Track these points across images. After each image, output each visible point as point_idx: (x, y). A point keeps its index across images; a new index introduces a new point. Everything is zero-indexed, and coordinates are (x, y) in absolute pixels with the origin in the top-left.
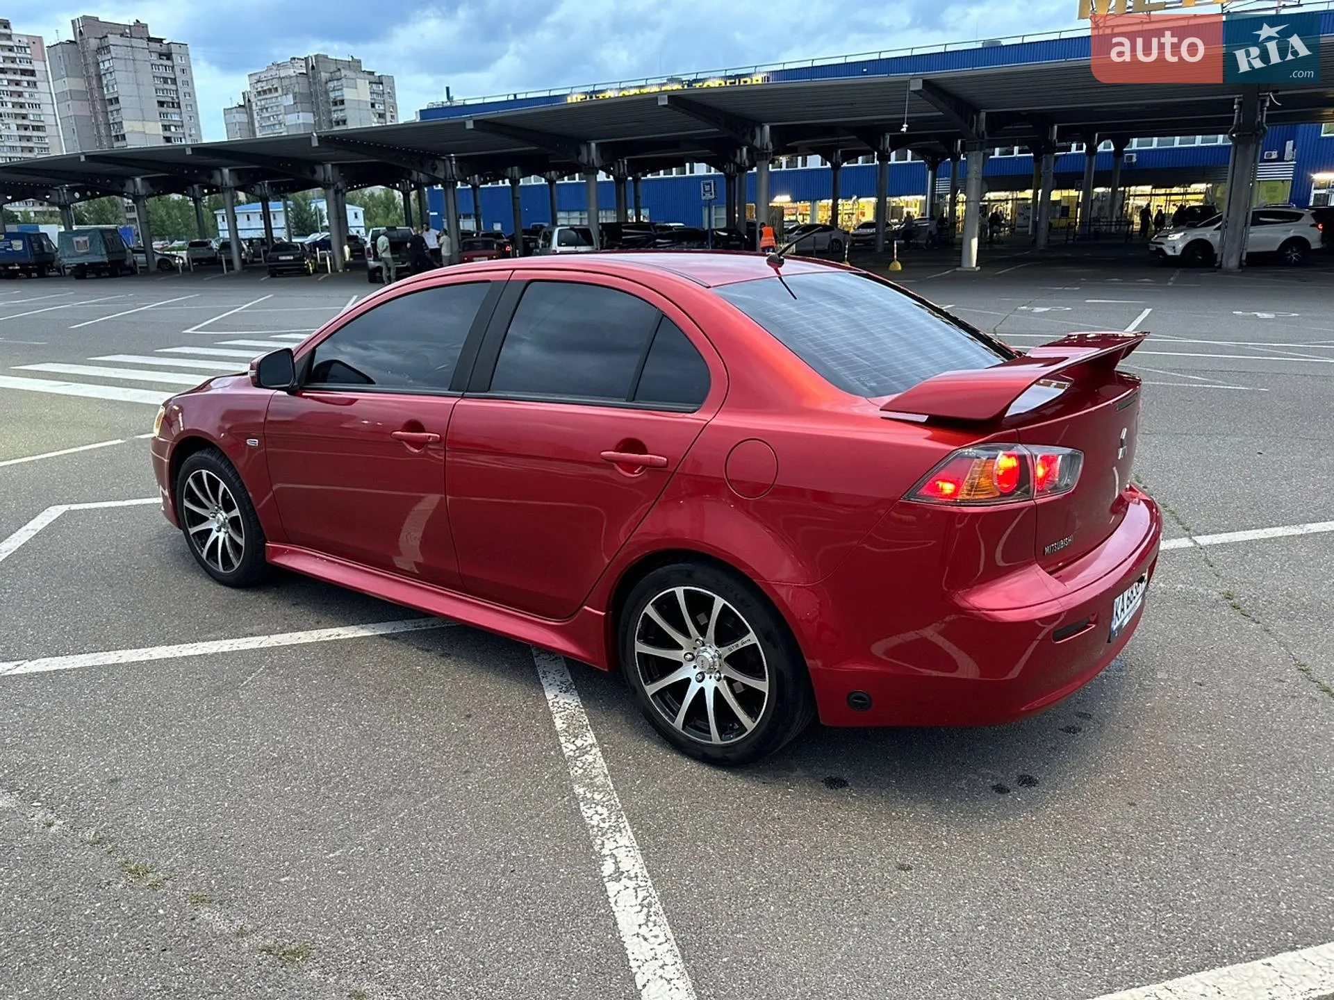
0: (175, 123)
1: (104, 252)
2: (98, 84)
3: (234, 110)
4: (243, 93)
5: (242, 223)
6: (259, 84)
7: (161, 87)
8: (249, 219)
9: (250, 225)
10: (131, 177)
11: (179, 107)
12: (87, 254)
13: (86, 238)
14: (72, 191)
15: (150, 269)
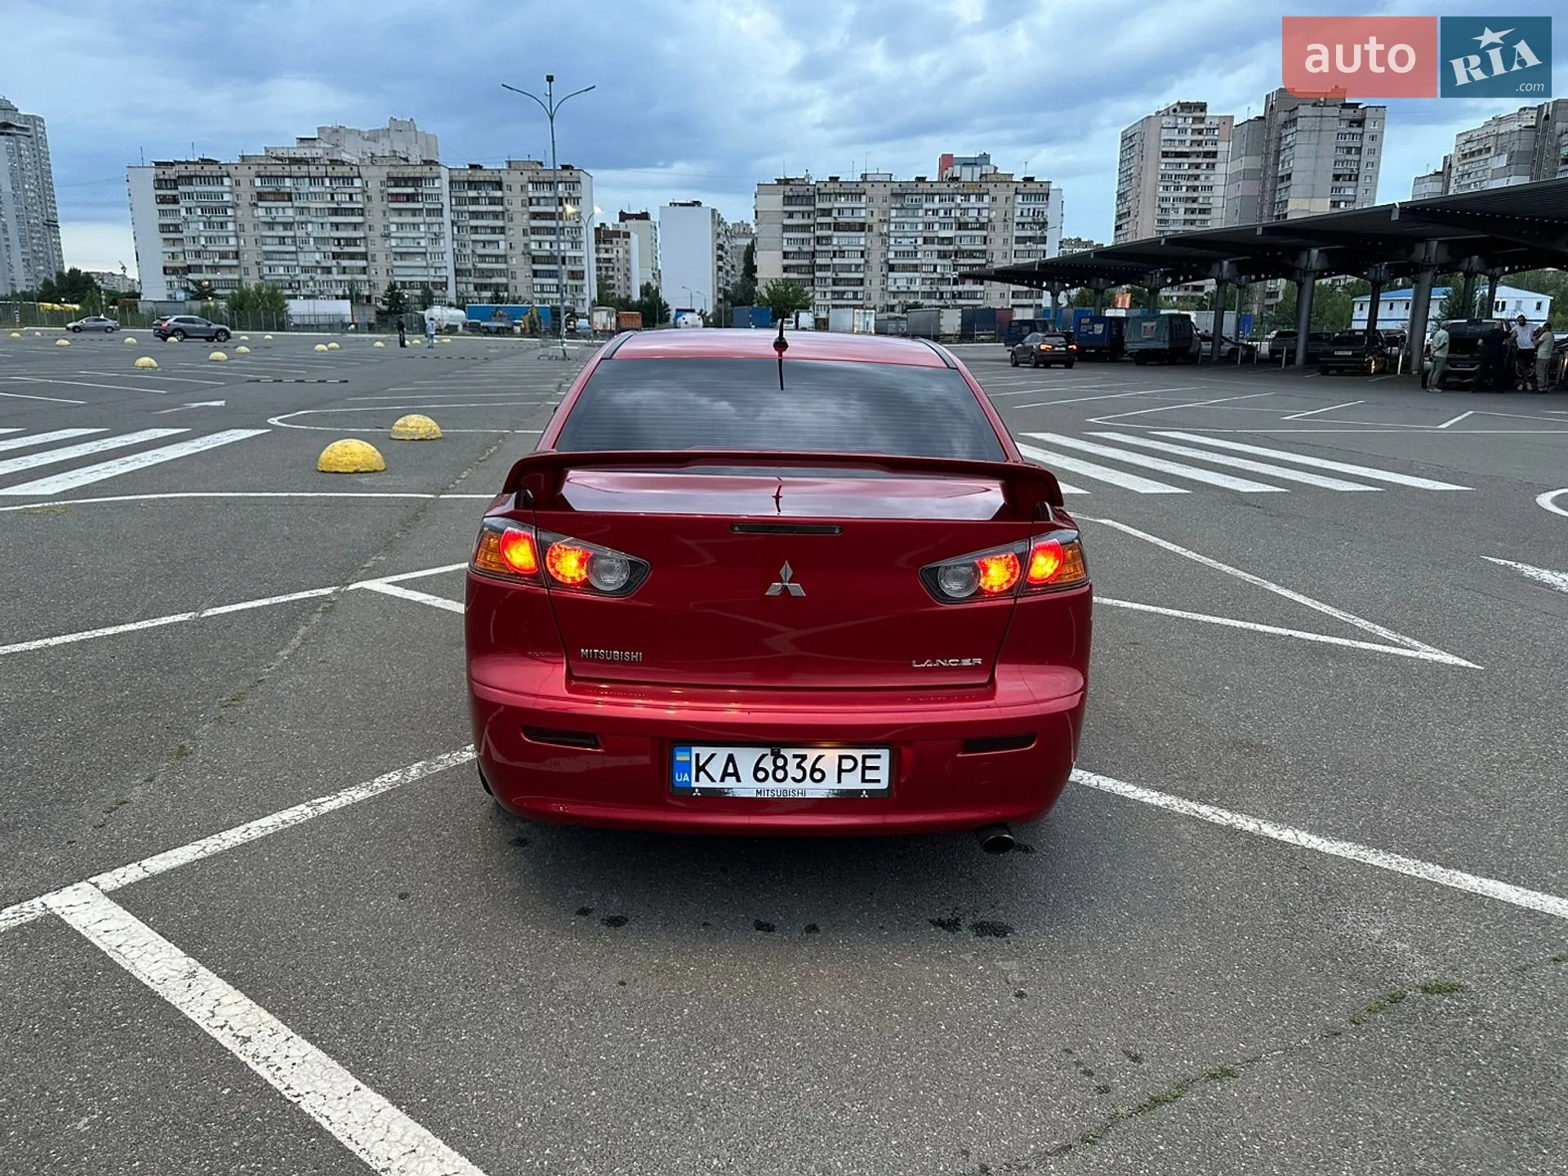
0: (1346, 199)
1: (1167, 339)
2: (1274, 160)
3: (1428, 179)
4: (1445, 158)
5: (1383, 311)
6: (1469, 145)
7: (1342, 158)
8: (1391, 308)
9: (1390, 315)
10: (1219, 260)
11: (1357, 180)
12: (1150, 339)
13: (1154, 324)
14: (1165, 275)
15: (1215, 359)
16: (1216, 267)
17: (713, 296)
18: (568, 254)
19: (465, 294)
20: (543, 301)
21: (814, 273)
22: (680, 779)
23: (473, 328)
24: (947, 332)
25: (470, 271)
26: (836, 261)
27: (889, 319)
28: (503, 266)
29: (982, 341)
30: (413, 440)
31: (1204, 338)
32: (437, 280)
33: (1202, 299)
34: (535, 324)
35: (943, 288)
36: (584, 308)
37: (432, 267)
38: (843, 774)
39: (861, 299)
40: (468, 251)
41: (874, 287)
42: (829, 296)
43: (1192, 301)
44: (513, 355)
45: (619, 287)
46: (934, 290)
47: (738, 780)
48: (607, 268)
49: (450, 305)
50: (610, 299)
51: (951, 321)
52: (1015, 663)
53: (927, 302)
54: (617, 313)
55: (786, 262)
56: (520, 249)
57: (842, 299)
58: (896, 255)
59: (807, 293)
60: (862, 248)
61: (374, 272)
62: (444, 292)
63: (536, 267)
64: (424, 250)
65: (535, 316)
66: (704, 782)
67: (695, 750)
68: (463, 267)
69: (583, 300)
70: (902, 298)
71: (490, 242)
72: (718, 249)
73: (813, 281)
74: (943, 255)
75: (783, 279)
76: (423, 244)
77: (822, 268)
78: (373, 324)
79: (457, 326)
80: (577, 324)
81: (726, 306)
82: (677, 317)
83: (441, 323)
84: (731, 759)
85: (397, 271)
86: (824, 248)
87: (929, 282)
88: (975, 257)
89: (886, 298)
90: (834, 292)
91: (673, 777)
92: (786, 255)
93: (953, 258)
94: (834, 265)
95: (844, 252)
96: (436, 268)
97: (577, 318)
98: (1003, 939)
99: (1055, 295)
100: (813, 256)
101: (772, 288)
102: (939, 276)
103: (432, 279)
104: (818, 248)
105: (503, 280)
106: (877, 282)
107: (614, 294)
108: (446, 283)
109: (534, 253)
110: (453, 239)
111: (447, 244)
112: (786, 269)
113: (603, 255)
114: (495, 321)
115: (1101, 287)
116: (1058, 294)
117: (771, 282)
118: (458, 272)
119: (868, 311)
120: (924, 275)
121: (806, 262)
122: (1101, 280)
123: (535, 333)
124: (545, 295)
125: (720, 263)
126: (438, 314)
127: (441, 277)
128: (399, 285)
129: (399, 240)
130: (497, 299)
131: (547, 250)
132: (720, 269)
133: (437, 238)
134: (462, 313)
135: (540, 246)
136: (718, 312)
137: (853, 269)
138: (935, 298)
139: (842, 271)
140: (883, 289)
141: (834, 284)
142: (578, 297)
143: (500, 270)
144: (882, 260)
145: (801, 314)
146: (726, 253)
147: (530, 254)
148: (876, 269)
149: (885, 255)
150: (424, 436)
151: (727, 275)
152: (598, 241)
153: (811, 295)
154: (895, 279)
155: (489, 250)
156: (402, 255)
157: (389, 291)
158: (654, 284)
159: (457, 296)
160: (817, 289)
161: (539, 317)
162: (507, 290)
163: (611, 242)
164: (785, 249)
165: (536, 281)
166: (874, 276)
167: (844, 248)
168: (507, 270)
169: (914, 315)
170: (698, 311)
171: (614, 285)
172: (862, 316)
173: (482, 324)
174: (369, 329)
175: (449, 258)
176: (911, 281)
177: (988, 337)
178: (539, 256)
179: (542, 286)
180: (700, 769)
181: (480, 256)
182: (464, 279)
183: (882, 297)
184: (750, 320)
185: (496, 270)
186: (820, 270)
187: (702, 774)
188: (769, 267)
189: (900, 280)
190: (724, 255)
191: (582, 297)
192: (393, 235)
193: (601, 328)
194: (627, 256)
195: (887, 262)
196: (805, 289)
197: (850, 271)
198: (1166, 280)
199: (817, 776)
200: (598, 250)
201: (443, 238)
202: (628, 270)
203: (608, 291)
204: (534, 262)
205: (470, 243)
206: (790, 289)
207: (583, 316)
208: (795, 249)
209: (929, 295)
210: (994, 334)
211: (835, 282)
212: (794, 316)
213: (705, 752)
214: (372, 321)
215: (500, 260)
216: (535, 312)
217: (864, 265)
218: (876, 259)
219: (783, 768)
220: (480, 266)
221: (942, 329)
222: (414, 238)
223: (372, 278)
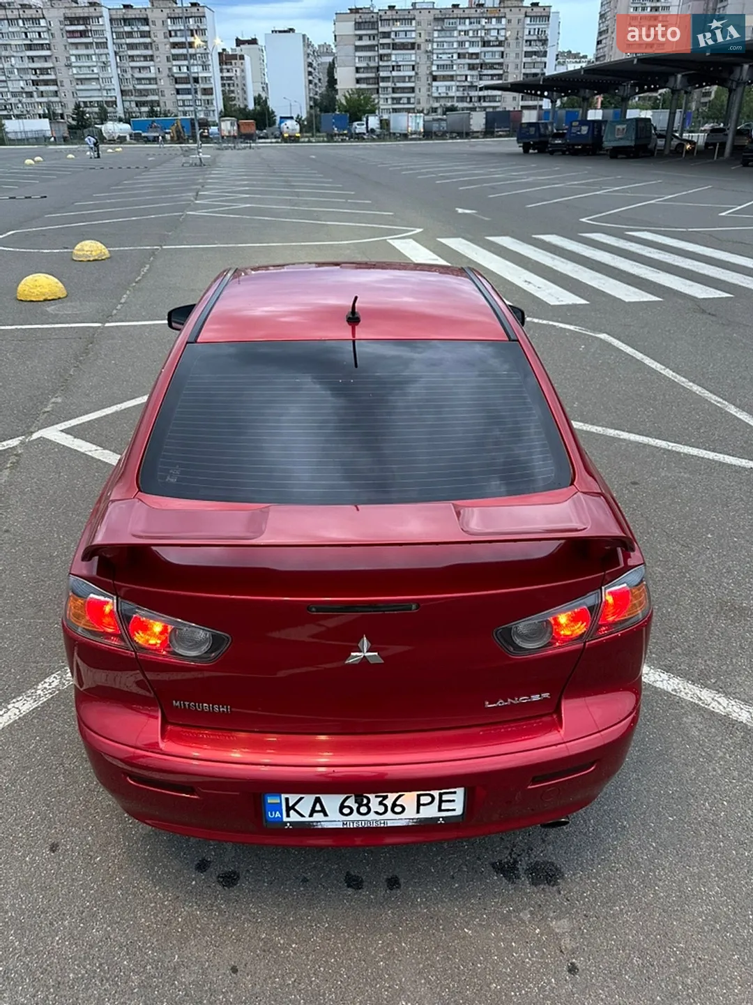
1: (633, 138)
10: (674, 74)
12: (622, 139)
13: (625, 126)
14: (634, 86)
15: (667, 152)
16: (672, 79)
17: (306, 104)
18: (200, 75)
19: (130, 110)
20: (185, 113)
21: (378, 84)
22: (272, 815)
23: (137, 138)
24: (475, 130)
25: (131, 91)
26: (394, 73)
27: (434, 120)
28: (154, 87)
29: (500, 136)
30: (89, 261)
31: (660, 136)
32: (109, 99)
33: (656, 99)
34: (181, 133)
35: (473, 93)
36: (215, 118)
37: (104, 89)
38: (421, 807)
39: (413, 104)
40: (128, 76)
41: (422, 94)
42: (390, 101)
43: (649, 100)
44: (164, 162)
45: (239, 98)
46: (466, 95)
47: (326, 815)
48: (229, 85)
49: (120, 120)
50: (233, 109)
51: (478, 121)
52: (578, 696)
53: (460, 105)
54: (237, 121)
55: (358, 75)
56: (165, 72)
57: (399, 103)
58: (438, 68)
59: (374, 99)
60: (413, 63)
61: (63, 95)
62: (115, 108)
63: (178, 86)
64: (97, 76)
65: (180, 127)
66: (294, 817)
67: (284, 796)
68: (126, 88)
69: (214, 111)
70: (442, 102)
71: (144, 68)
72: (308, 66)
73: (378, 89)
74: (471, 67)
75: (357, 89)
76: (96, 71)
77: (385, 79)
78: (66, 137)
79: (125, 137)
80: (210, 131)
81: (316, 111)
82: (281, 123)
83: (114, 135)
84: (318, 800)
85: (80, 94)
86: (385, 64)
87: (461, 89)
88: (495, 69)
89: (431, 102)
90: (393, 99)
91: (266, 814)
92: (358, 70)
93: (479, 69)
94: (393, 77)
95: (400, 66)
96: (106, 90)
97: (210, 126)
98: (555, 888)
99: (553, 102)
100: (378, 71)
101: (348, 97)
102: (469, 84)
103: (105, 99)
104: (381, 63)
105: (156, 98)
106: (424, 90)
107: (235, 105)
108: (116, 101)
109: (176, 75)
110: (117, 67)
111: (113, 71)
112: (358, 81)
113: (226, 74)
114: (151, 132)
115: (587, 96)
116: (556, 101)
117: (348, 92)
118: (123, 92)
119: (418, 115)
120: (458, 84)
121: (373, 75)
122: (587, 90)
123: (181, 140)
124: (187, 109)
125: (311, 78)
126: (112, 128)
127: (111, 97)
128: (82, 105)
129: (78, 69)
130: (152, 113)
131: (185, 73)
132: (310, 82)
133: (105, 66)
134: (128, 126)
135: (180, 70)
136: (309, 119)
137: (407, 80)
138: (466, 102)
139: (398, 82)
140: (429, 95)
141: (394, 92)
142: (209, 109)
143: (153, 89)
144: (428, 72)
145: (370, 118)
146: (315, 69)
147: (173, 76)
148: (424, 79)
149: (430, 67)
150: (96, 258)
151: (316, 87)
152: (221, 63)
153: (376, 101)
154: (437, 87)
155: (144, 74)
156: (81, 81)
157: (75, 109)
158: (264, 95)
159: (124, 112)
160: (381, 96)
161: (183, 127)
162: (159, 106)
163: (231, 64)
164: (358, 65)
165: (179, 97)
166: (422, 86)
167: (400, 63)
168: (158, 89)
169: (452, 116)
170: (295, 116)
171: (235, 98)
172: (414, 118)
173: (143, 135)
174: (64, 141)
175: (115, 81)
176: (449, 88)
177: (504, 133)
178: (179, 78)
179: (183, 101)
180: (289, 809)
181: (138, 79)
182: (128, 98)
183: (428, 101)
184: (334, 123)
185: (150, 90)
186: (383, 81)
187: (292, 812)
188: (346, 81)
189: (440, 87)
190: (313, 71)
191: (212, 108)
192: (73, 64)
193: (227, 134)
194: (243, 74)
195: (431, 73)
196: (373, 97)
197: (404, 82)
198: (635, 90)
199: (398, 809)
200: (221, 71)
201: (110, 65)
202: (244, 85)
203: (231, 103)
204: (176, 83)
205: (130, 69)
206: (362, 97)
207: (215, 125)
208: (363, 64)
209: (461, 99)
210: (509, 131)
211: (394, 90)
212: (365, 119)
213: (293, 798)
214: (66, 135)
215: (152, 82)
216: (179, 124)
217: (415, 76)
218: (423, 71)
219: (367, 805)
220: (138, 87)
221: (472, 127)
222: (89, 67)
223: (63, 100)
